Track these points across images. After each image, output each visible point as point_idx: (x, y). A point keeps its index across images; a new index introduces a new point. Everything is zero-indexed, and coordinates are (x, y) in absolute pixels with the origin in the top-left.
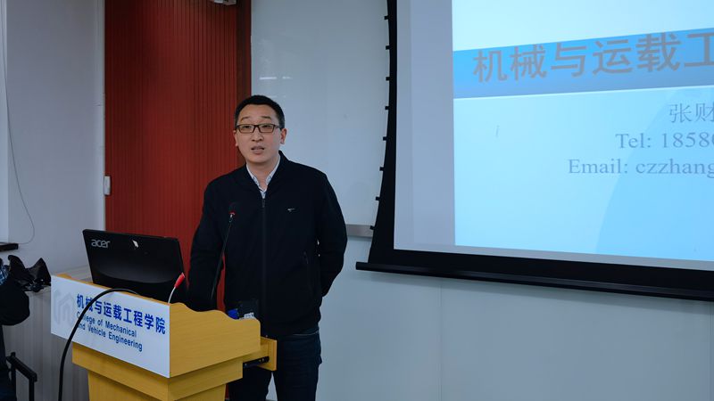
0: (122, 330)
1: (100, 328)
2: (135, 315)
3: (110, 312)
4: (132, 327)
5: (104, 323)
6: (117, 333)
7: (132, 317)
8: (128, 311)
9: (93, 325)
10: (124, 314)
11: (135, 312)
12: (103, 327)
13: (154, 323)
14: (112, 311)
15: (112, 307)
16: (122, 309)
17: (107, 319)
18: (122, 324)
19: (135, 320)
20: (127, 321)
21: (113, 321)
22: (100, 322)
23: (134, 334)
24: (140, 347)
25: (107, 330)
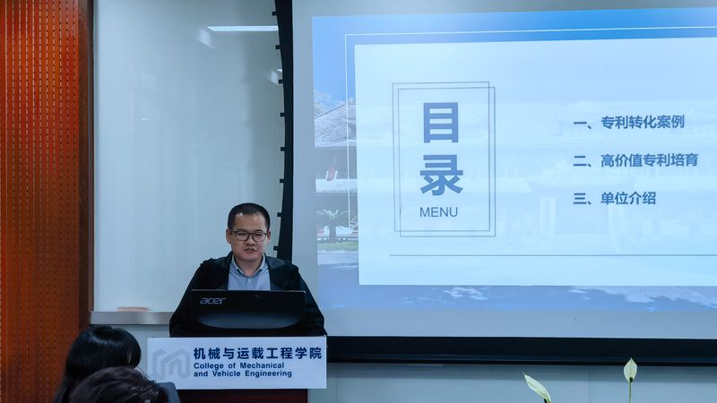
0: (263, 366)
1: (230, 370)
2: (283, 352)
3: (247, 355)
4: (279, 361)
5: (238, 366)
6: (255, 370)
7: (277, 353)
8: (272, 350)
9: (220, 370)
10: (267, 353)
11: (283, 349)
12: (238, 368)
13: (308, 353)
14: (250, 354)
15: (250, 350)
16: (265, 349)
17: (243, 361)
18: (264, 361)
19: (283, 355)
20: (272, 357)
21: (251, 361)
22: (230, 366)
23: (280, 366)
24: (290, 374)
25: (243, 371)
